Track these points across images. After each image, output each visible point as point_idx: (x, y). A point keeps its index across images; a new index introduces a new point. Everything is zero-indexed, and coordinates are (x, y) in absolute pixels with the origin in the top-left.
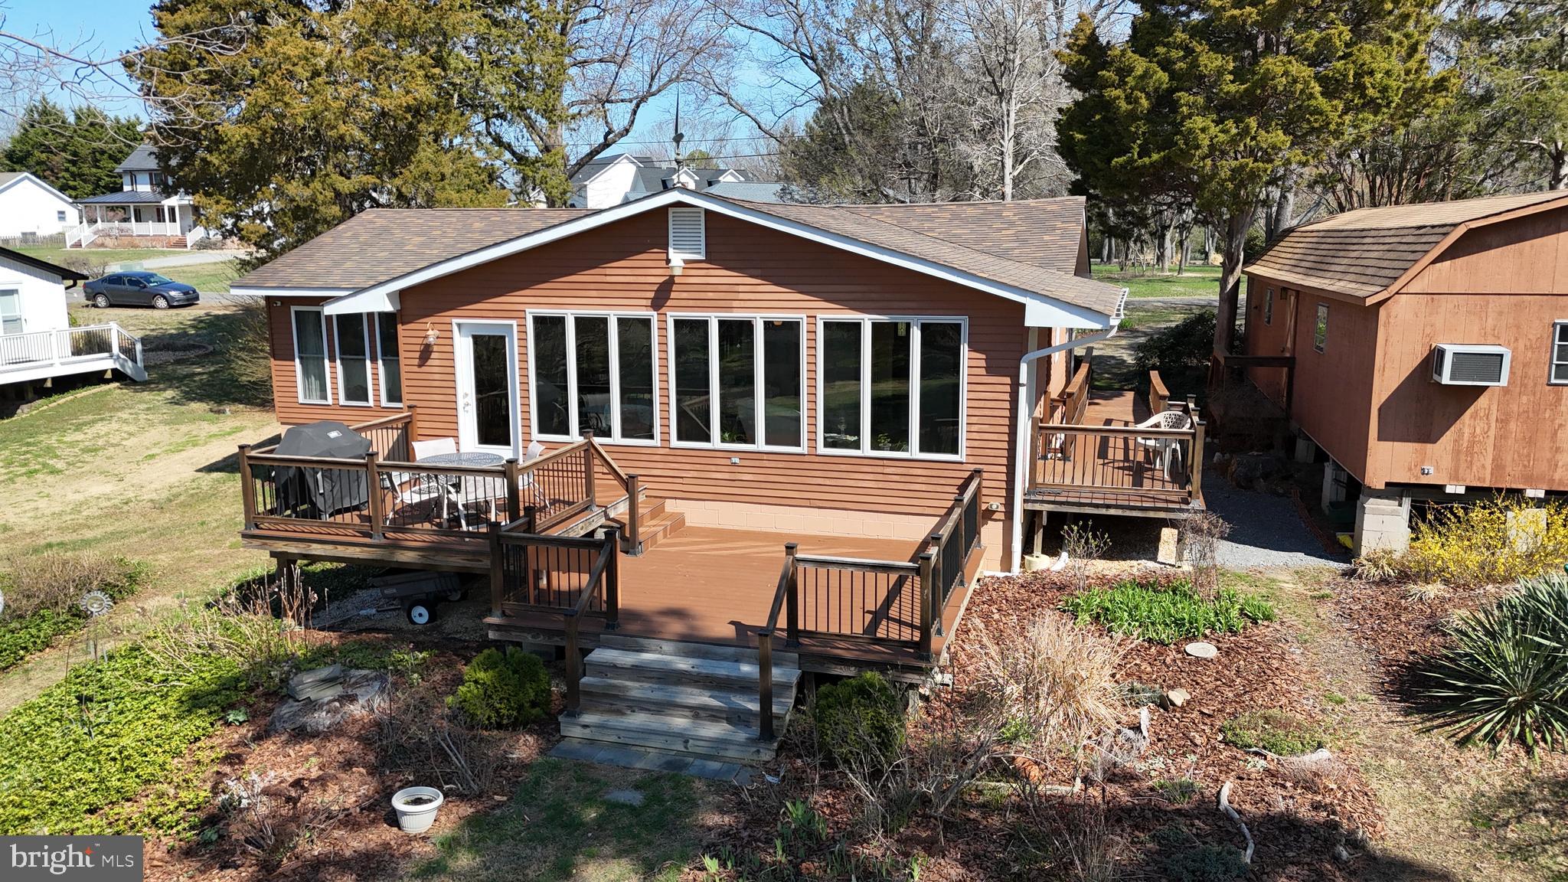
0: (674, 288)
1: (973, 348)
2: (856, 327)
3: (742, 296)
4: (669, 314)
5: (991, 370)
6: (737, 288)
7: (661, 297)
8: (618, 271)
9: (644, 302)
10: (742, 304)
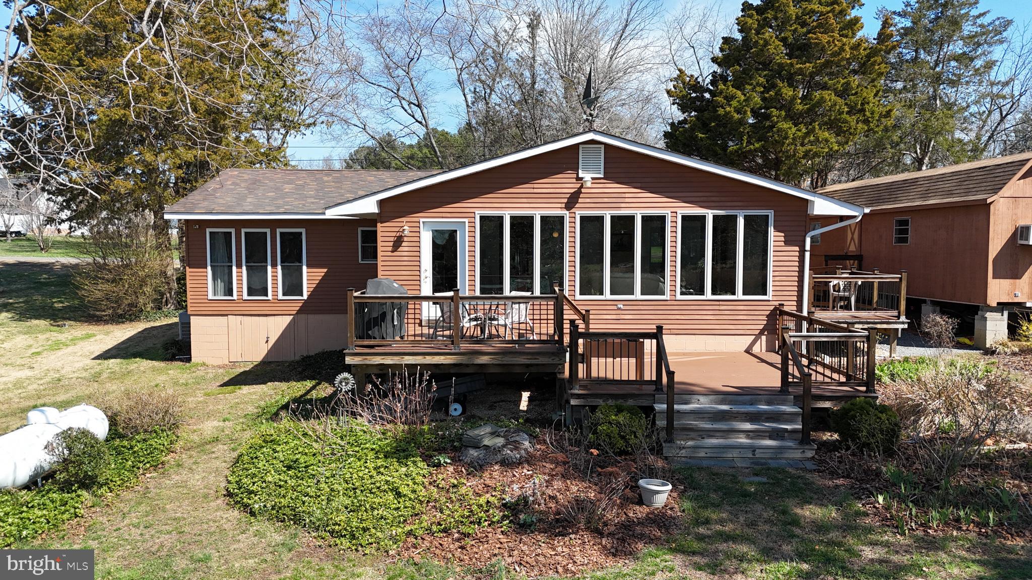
0: (581, 196)
1: (777, 229)
2: (703, 218)
3: (627, 200)
4: (577, 212)
5: (787, 243)
6: (623, 195)
7: (572, 202)
8: (543, 186)
9: (559, 205)
10: (628, 205)
